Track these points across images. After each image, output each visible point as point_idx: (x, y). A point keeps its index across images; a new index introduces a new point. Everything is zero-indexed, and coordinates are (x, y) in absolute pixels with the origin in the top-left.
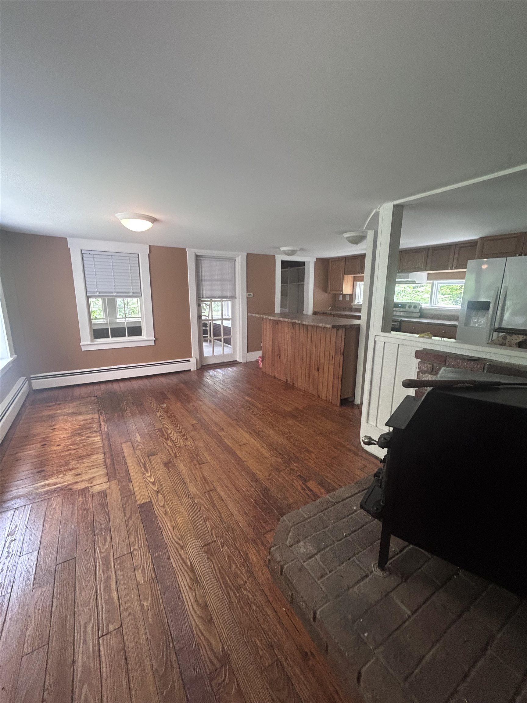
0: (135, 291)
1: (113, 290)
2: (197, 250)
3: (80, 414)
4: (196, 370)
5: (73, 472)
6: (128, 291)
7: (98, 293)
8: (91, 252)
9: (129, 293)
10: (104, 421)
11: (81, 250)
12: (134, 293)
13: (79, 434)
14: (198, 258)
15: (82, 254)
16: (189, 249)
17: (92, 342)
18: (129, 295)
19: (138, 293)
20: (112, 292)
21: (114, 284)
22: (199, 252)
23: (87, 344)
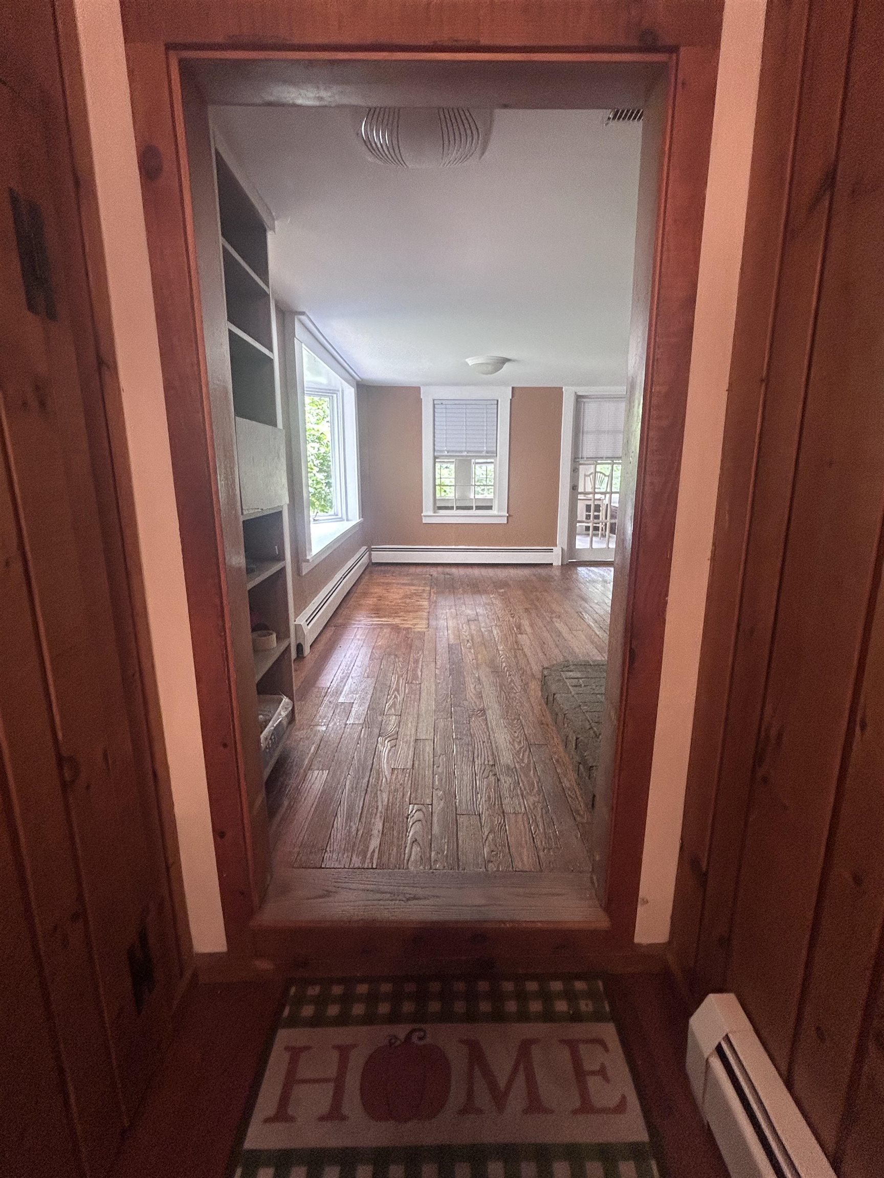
0: (489, 449)
1: (464, 449)
2: (578, 388)
3: (413, 585)
4: (560, 564)
5: (401, 618)
6: (481, 449)
7: (446, 452)
8: (444, 402)
9: (481, 452)
10: (434, 593)
11: (434, 400)
12: (487, 452)
13: (410, 598)
14: (579, 400)
15: (434, 404)
16: (567, 387)
17: (434, 513)
18: (482, 455)
19: (492, 452)
20: (461, 452)
21: (464, 440)
22: (582, 391)
23: (429, 515)
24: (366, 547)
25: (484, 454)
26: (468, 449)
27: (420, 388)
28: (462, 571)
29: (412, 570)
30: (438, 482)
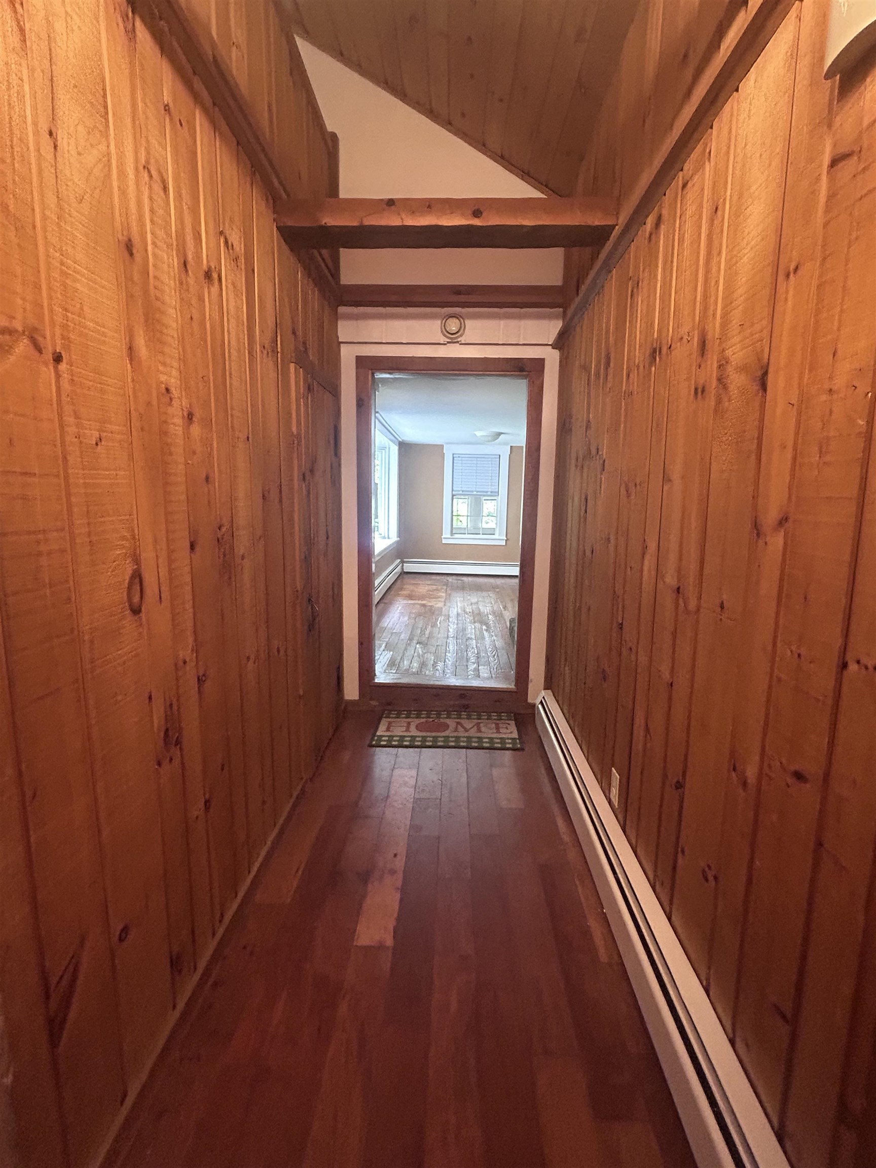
0: (493, 490)
1: (475, 489)
5: (426, 601)
6: (487, 490)
7: (461, 492)
8: (460, 455)
9: (487, 492)
10: (449, 590)
11: (453, 454)
12: (491, 492)
13: (432, 591)
15: (453, 458)
17: (452, 536)
19: (495, 492)
20: (473, 491)
21: (475, 484)
23: (447, 537)
24: (399, 560)
25: (489, 493)
26: (477, 490)
27: (443, 446)
28: (470, 579)
29: (434, 577)
30: (454, 514)
